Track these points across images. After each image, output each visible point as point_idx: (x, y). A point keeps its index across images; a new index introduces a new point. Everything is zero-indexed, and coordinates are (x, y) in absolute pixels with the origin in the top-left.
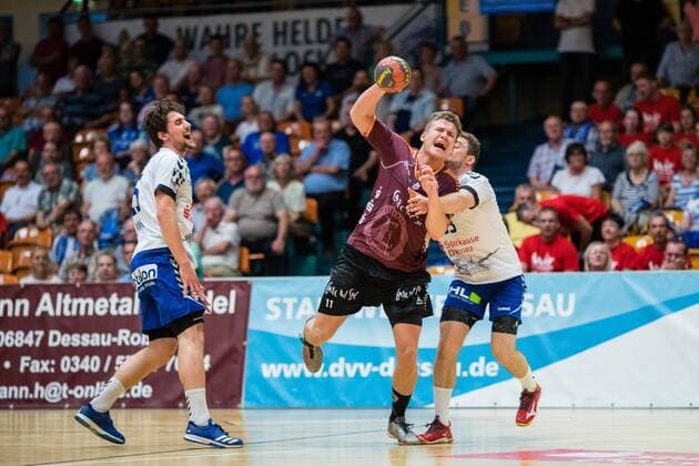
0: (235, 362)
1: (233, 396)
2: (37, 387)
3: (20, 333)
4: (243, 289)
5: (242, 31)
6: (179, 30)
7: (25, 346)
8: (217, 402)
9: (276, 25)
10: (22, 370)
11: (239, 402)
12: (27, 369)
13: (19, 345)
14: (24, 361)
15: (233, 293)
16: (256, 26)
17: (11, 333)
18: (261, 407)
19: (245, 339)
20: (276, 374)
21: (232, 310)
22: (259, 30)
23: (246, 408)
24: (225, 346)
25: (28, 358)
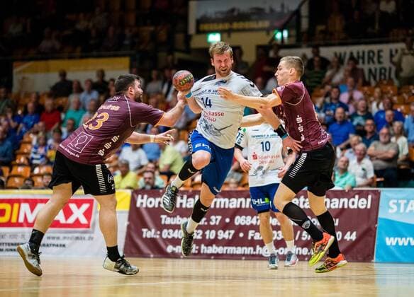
0: (371, 236)
1: (368, 256)
2: (258, 248)
3: (249, 217)
4: (376, 194)
5: (371, 54)
6: (336, 54)
7: (252, 224)
8: (360, 259)
9: (391, 51)
10: (250, 238)
11: (373, 259)
12: (252, 237)
13: (248, 224)
14: (251, 233)
15: (370, 197)
16: (379, 51)
17: (244, 217)
18: (384, 262)
19: (376, 223)
20: (394, 244)
21: (369, 207)
22: (382, 54)
23: (376, 263)
24: (365, 227)
25: (253, 231)
